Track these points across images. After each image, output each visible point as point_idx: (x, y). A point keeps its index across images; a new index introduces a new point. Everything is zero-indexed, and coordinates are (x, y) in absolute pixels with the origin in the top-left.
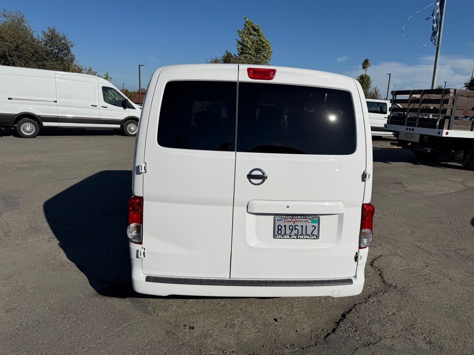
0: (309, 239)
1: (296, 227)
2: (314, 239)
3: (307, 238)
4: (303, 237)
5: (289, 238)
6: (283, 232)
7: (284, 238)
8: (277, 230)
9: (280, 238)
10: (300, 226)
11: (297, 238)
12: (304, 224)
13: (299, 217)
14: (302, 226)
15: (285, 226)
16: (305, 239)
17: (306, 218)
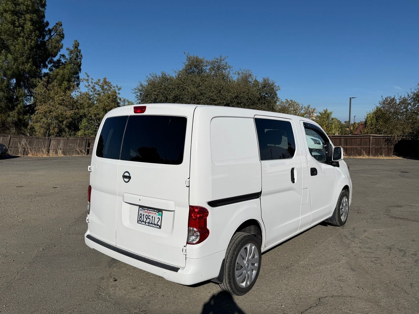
0: (155, 227)
1: (149, 217)
2: (158, 228)
3: (154, 227)
4: (152, 225)
5: (145, 224)
6: (142, 220)
7: (142, 224)
8: (139, 217)
9: (140, 223)
10: (151, 216)
11: (149, 226)
12: (154, 215)
13: (151, 210)
14: (152, 217)
15: (144, 215)
16: (153, 227)
17: (155, 211)
